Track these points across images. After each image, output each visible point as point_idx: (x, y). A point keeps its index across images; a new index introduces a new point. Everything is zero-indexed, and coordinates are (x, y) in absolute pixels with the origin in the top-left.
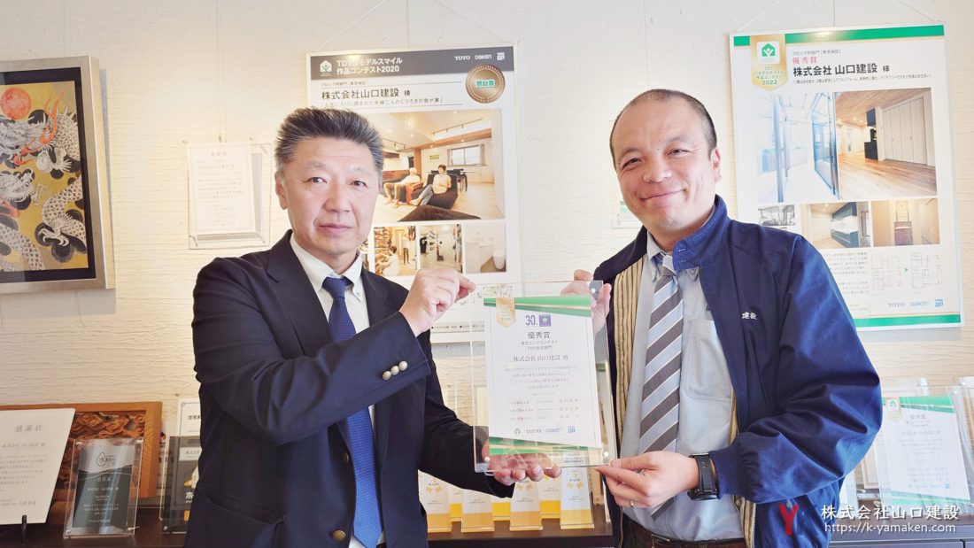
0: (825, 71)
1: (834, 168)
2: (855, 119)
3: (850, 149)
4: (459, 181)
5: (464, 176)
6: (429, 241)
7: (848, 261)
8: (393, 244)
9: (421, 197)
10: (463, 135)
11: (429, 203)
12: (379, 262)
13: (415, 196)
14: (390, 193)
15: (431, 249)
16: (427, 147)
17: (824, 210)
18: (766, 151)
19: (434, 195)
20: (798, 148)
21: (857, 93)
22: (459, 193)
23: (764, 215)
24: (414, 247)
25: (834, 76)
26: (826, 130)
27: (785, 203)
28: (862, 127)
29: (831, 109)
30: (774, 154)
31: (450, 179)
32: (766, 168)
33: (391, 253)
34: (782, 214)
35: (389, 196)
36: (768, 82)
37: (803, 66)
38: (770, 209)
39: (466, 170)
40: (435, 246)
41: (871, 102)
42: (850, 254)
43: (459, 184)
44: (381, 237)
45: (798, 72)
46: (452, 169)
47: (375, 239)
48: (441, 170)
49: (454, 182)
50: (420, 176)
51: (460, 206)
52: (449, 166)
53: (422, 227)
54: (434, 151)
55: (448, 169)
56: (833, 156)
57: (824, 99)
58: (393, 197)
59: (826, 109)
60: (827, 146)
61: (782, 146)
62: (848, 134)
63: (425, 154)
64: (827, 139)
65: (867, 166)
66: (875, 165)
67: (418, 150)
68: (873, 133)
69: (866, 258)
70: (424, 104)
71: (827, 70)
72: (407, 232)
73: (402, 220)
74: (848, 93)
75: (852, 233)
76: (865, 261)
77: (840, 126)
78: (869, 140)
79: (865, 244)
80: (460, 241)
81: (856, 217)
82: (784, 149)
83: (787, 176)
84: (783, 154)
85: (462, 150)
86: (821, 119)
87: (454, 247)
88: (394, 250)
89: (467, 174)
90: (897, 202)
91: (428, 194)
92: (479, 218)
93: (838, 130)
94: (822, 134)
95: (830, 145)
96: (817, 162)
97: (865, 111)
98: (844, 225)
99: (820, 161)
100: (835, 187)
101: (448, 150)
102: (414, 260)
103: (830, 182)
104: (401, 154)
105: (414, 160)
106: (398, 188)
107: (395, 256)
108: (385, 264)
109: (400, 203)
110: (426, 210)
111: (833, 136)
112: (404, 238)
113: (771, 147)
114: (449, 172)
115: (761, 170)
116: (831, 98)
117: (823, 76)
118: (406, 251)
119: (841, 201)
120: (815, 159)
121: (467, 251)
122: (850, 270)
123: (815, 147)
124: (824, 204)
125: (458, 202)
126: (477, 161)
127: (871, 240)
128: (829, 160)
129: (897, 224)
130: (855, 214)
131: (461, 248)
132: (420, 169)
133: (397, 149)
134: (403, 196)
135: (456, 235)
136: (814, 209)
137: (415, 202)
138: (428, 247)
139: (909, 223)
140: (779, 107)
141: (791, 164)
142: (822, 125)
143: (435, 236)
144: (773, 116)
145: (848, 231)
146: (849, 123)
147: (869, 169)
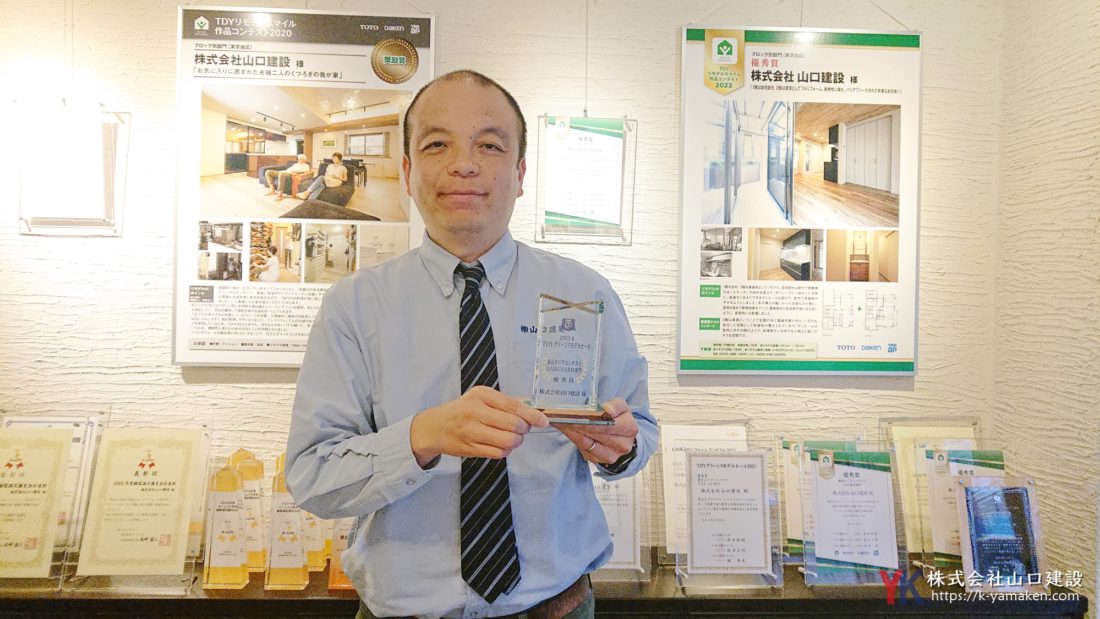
0: (786, 78)
1: (788, 189)
2: (815, 135)
3: (807, 169)
4: (357, 174)
5: (363, 168)
6: (316, 242)
7: (797, 296)
8: (273, 244)
9: (310, 190)
10: (365, 119)
11: (319, 198)
12: (255, 264)
13: (302, 189)
14: (273, 182)
15: (319, 253)
16: (321, 130)
17: (774, 236)
18: (714, 164)
19: (326, 188)
20: (751, 163)
21: (820, 106)
22: (356, 188)
23: (708, 237)
24: (298, 249)
25: (795, 84)
26: (783, 145)
27: (732, 225)
28: (822, 144)
29: (791, 121)
30: (723, 167)
31: (346, 171)
32: (713, 184)
33: (270, 254)
34: (727, 237)
35: (271, 186)
36: (722, 85)
37: (763, 69)
38: (716, 231)
39: (366, 161)
40: (324, 248)
41: (835, 117)
42: (799, 288)
43: (356, 177)
44: (259, 235)
45: (756, 75)
46: (349, 159)
47: (252, 236)
48: (336, 159)
49: (350, 176)
50: (309, 164)
51: (356, 204)
52: (346, 155)
53: (308, 225)
54: (329, 136)
55: (344, 158)
56: (788, 175)
57: (783, 109)
58: (275, 187)
59: (784, 121)
60: (783, 162)
61: (733, 160)
62: (807, 151)
63: (318, 139)
64: (783, 155)
65: (826, 189)
66: (833, 189)
67: (309, 133)
68: (834, 151)
69: (816, 293)
70: (319, 78)
71: (789, 76)
72: (290, 230)
73: (285, 216)
74: (811, 104)
75: (803, 264)
76: (815, 296)
77: (799, 141)
78: (829, 160)
79: (817, 278)
80: (354, 244)
81: (809, 247)
82: (735, 164)
83: (736, 194)
84: (733, 168)
85: (363, 137)
86: (779, 132)
87: (347, 252)
88: (274, 251)
89: (367, 167)
90: (855, 232)
91: (318, 187)
92: (378, 220)
93: (796, 146)
94: (778, 149)
95: (786, 163)
96: (771, 181)
97: (827, 126)
98: (795, 254)
99: (773, 180)
100: (788, 211)
101: (346, 136)
102: (298, 264)
103: (783, 204)
104: (288, 137)
105: (304, 144)
106: (282, 176)
107: (274, 259)
108: (262, 266)
109: (284, 195)
110: (315, 206)
111: (790, 154)
112: (287, 237)
113: (721, 160)
114: (345, 163)
115: (708, 185)
116: (791, 108)
117: (783, 83)
118: (288, 253)
119: (794, 227)
120: (769, 178)
121: (362, 257)
122: (799, 306)
123: (769, 163)
124: (775, 229)
125: (354, 198)
126: (380, 151)
127: (824, 273)
128: (784, 179)
129: (852, 257)
130: (808, 243)
131: (355, 253)
132: (310, 155)
133: (284, 130)
134: (288, 188)
135: (350, 237)
136: (763, 234)
137: (302, 195)
138: (315, 250)
139: (867, 257)
140: (733, 115)
141: (742, 181)
142: (779, 139)
143: (324, 237)
144: (724, 124)
145: (800, 261)
146: (808, 138)
147: (828, 193)
